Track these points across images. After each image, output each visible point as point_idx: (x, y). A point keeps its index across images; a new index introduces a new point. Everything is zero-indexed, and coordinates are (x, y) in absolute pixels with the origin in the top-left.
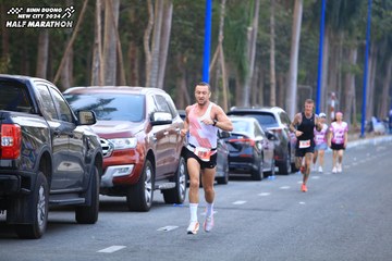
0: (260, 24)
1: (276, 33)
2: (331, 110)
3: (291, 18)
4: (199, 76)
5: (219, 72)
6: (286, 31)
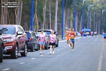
1: (51, 9)
2: (66, 30)
3: (55, 5)
4: (30, 21)
5: (35, 20)
6: (53, 9)
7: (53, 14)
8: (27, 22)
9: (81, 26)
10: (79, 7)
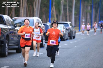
4: (48, 14)
5: (53, 13)
6: (71, 1)
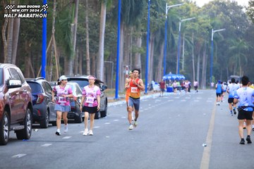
0: (79, 21)
1: (89, 27)
2: (126, 76)
3: (99, 18)
5: (52, 52)
6: (96, 26)
7: (95, 39)
8: (32, 57)
9: (161, 68)
10: (157, 23)
